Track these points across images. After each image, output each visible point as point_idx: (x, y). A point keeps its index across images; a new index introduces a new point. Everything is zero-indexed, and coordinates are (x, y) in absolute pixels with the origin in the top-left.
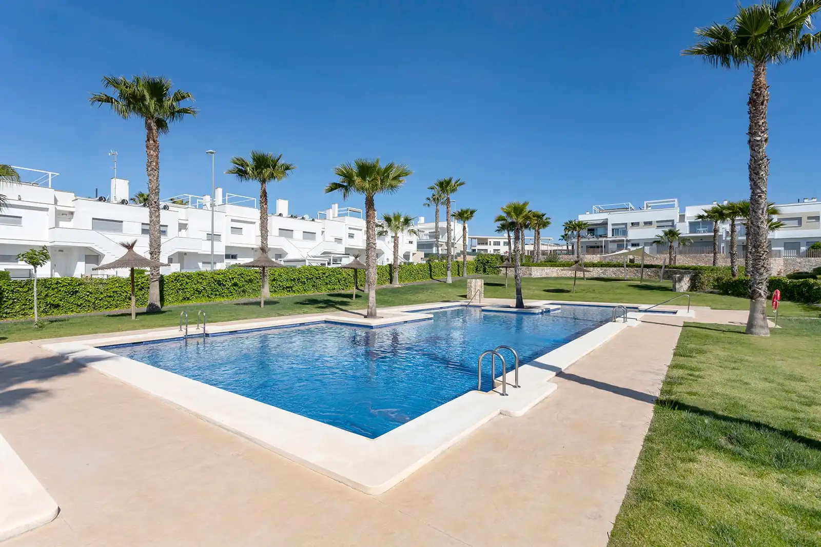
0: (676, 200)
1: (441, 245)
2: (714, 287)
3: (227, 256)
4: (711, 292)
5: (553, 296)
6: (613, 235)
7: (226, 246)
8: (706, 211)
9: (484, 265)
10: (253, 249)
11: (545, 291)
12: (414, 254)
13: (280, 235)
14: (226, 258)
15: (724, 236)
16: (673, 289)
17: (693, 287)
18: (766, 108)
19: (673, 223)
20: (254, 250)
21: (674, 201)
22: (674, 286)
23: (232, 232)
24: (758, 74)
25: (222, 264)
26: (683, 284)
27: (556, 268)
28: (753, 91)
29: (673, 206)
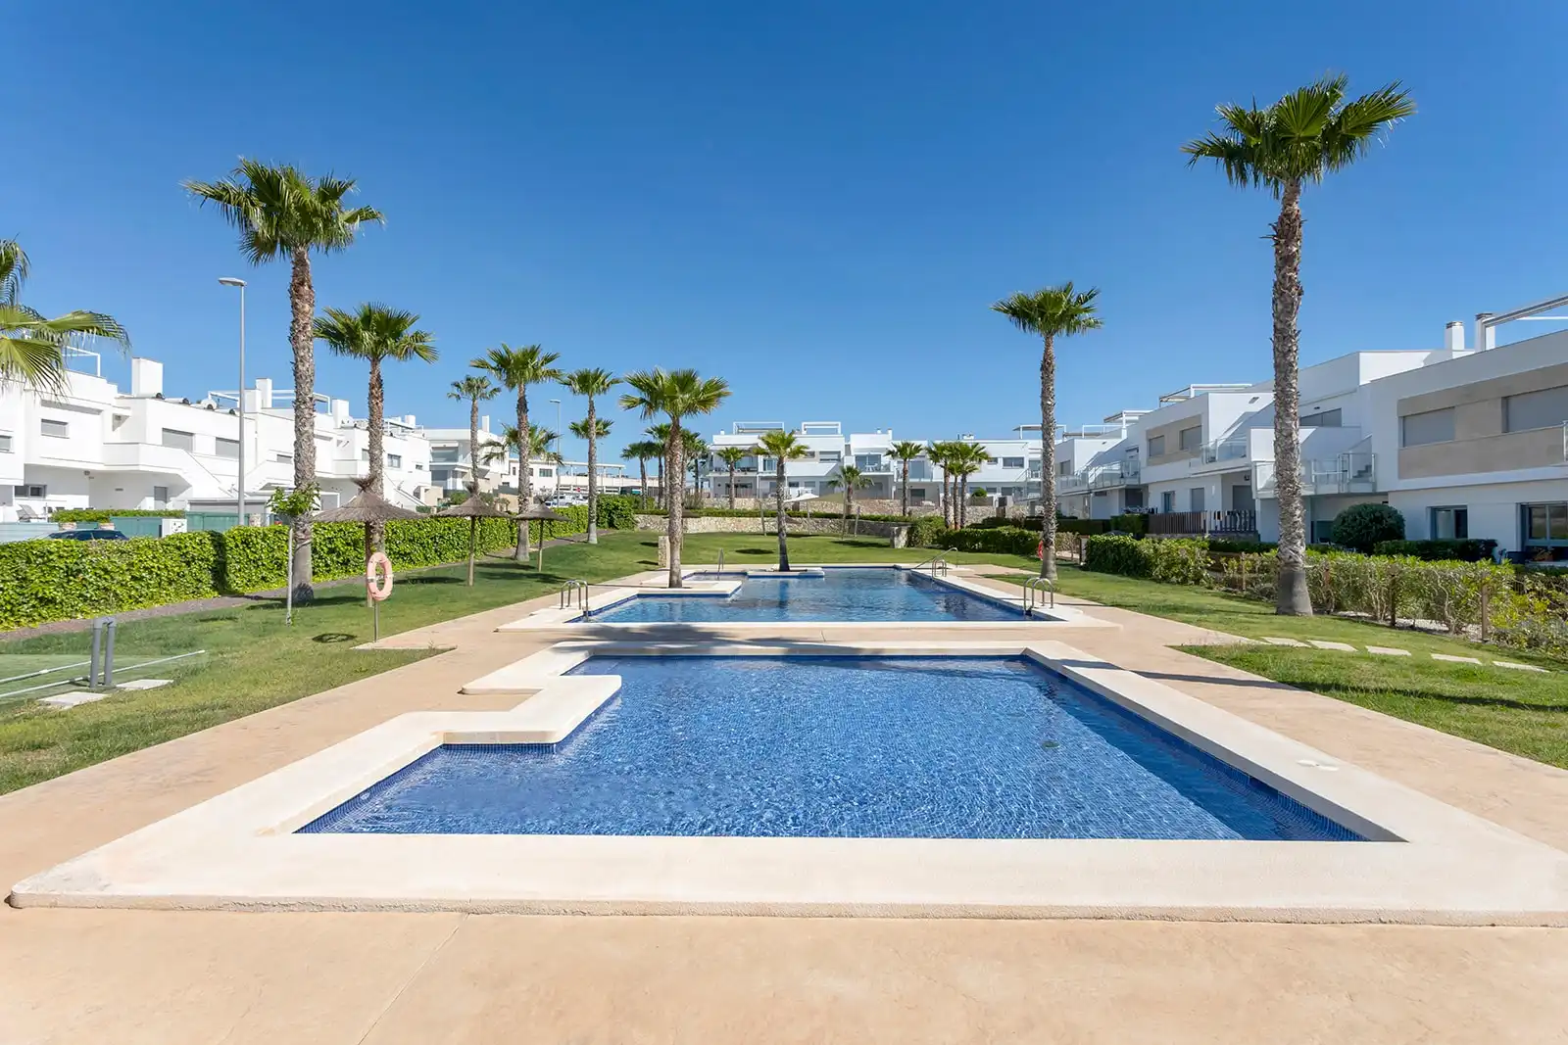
0: (839, 423)
1: (463, 473)
2: (934, 542)
3: (20, 491)
4: (931, 548)
5: (752, 558)
6: (765, 469)
7: (25, 465)
8: (895, 446)
9: (610, 513)
10: (87, 472)
11: (737, 551)
12: (426, 490)
13: (165, 443)
14: (17, 494)
15: (895, 477)
16: (891, 545)
17: (909, 543)
18: (1056, 376)
19: (839, 456)
20: (91, 475)
21: (837, 425)
22: (892, 541)
23: (44, 433)
24: (1048, 345)
25: (8, 509)
26: (901, 538)
27: (715, 519)
28: (1045, 360)
29: (835, 431)
